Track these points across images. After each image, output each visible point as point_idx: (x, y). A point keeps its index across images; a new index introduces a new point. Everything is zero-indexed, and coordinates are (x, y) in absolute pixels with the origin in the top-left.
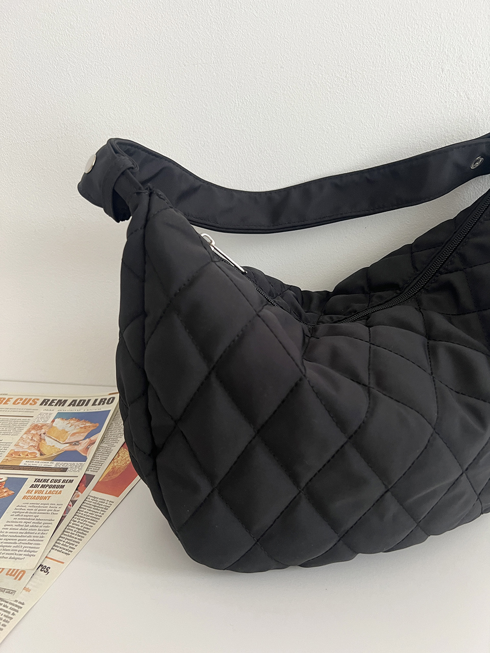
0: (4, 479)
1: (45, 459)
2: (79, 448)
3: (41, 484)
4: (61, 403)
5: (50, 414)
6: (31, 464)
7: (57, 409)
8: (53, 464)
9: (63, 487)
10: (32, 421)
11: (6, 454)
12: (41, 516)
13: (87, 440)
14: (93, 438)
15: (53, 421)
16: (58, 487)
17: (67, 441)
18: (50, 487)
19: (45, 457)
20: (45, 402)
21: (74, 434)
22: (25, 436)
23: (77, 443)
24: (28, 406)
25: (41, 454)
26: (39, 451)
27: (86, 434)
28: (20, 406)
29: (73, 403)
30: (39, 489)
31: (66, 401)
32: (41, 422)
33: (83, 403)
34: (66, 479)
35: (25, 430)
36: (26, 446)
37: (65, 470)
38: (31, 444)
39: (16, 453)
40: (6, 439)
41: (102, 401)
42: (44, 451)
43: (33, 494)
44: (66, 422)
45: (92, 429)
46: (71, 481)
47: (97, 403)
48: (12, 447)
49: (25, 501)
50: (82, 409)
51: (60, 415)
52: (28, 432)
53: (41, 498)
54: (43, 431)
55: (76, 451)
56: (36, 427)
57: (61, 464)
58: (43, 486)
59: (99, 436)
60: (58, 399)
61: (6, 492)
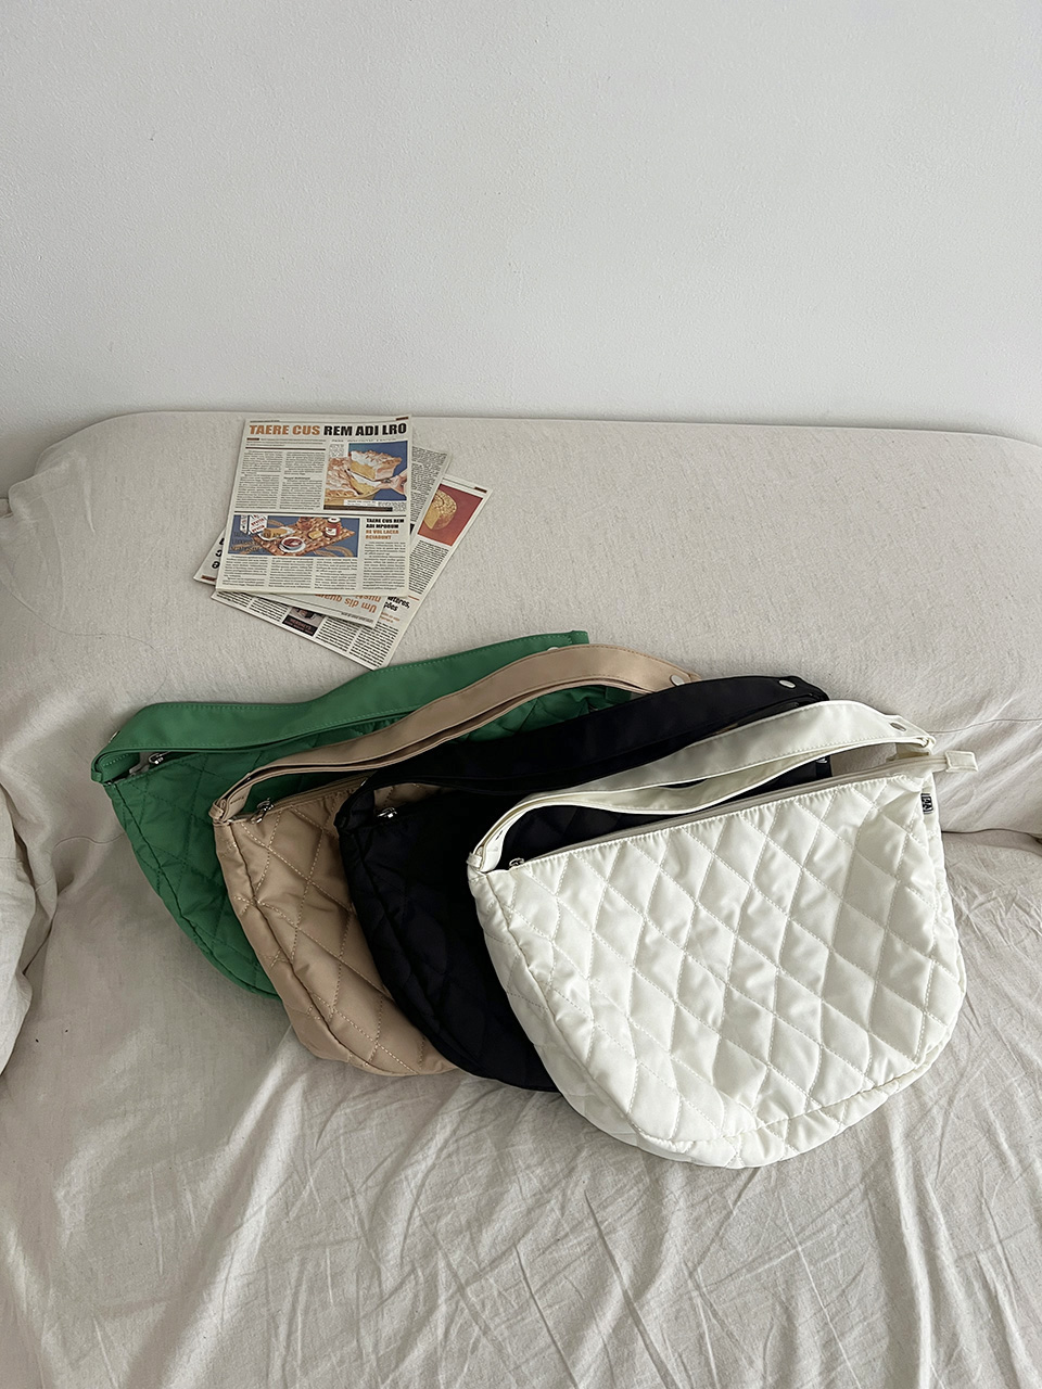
0: (338, 520)
2: (394, 486)
3: (376, 524)
4: (347, 431)
5: (342, 446)
6: (351, 504)
7: (346, 440)
8: (376, 504)
9: (397, 526)
10: (328, 455)
11: (323, 494)
12: (391, 554)
13: (397, 477)
14: (402, 475)
15: (350, 455)
16: (392, 526)
17: (376, 478)
18: (385, 526)
19: (363, 496)
20: (328, 430)
21: (379, 470)
22: (330, 473)
23: (387, 480)
24: (312, 436)
25: (359, 493)
26: (354, 489)
27: (392, 470)
28: (302, 436)
29: (360, 431)
30: (376, 529)
31: (350, 428)
32: (338, 457)
33: (371, 431)
34: (395, 518)
35: (326, 467)
36: (339, 485)
37: (390, 509)
38: (343, 482)
39: (333, 492)
40: (314, 477)
41: (393, 429)
42: (361, 491)
43: (372, 533)
44: (365, 456)
45: (396, 464)
46: (402, 521)
47: (388, 431)
48: (325, 486)
49: (370, 540)
50: (374, 439)
51: (353, 447)
52: (330, 468)
53: (383, 537)
54: (346, 467)
55: (391, 489)
56: (334, 462)
57: (384, 504)
58: (378, 526)
59: (408, 472)
60: (341, 425)
61: (348, 534)
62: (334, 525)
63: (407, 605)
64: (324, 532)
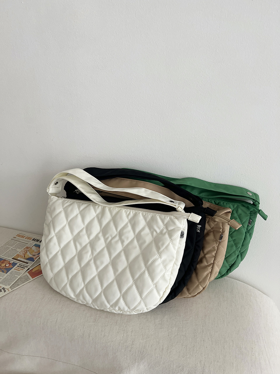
1: (25, 259)
2: (34, 257)
5: (33, 244)
6: (20, 259)
7: (35, 243)
8: (25, 261)
10: (27, 245)
11: (16, 255)
12: (16, 275)
13: (38, 255)
15: (33, 247)
16: (23, 268)
17: (32, 254)
19: (25, 258)
20: (33, 240)
21: (35, 252)
22: (23, 250)
23: (34, 255)
24: (28, 240)
26: (24, 256)
27: (38, 253)
28: (26, 240)
32: (29, 247)
34: (26, 266)
35: (24, 248)
36: (22, 254)
37: (27, 263)
39: (18, 255)
40: (18, 250)
42: (26, 256)
43: (17, 268)
44: (36, 248)
48: (18, 253)
49: (14, 270)
53: (18, 270)
54: (28, 249)
55: (33, 258)
57: (27, 261)
58: (20, 267)
60: (38, 239)
61: (11, 266)
62: (10, 264)
63: (5, 291)
64: (6, 265)
